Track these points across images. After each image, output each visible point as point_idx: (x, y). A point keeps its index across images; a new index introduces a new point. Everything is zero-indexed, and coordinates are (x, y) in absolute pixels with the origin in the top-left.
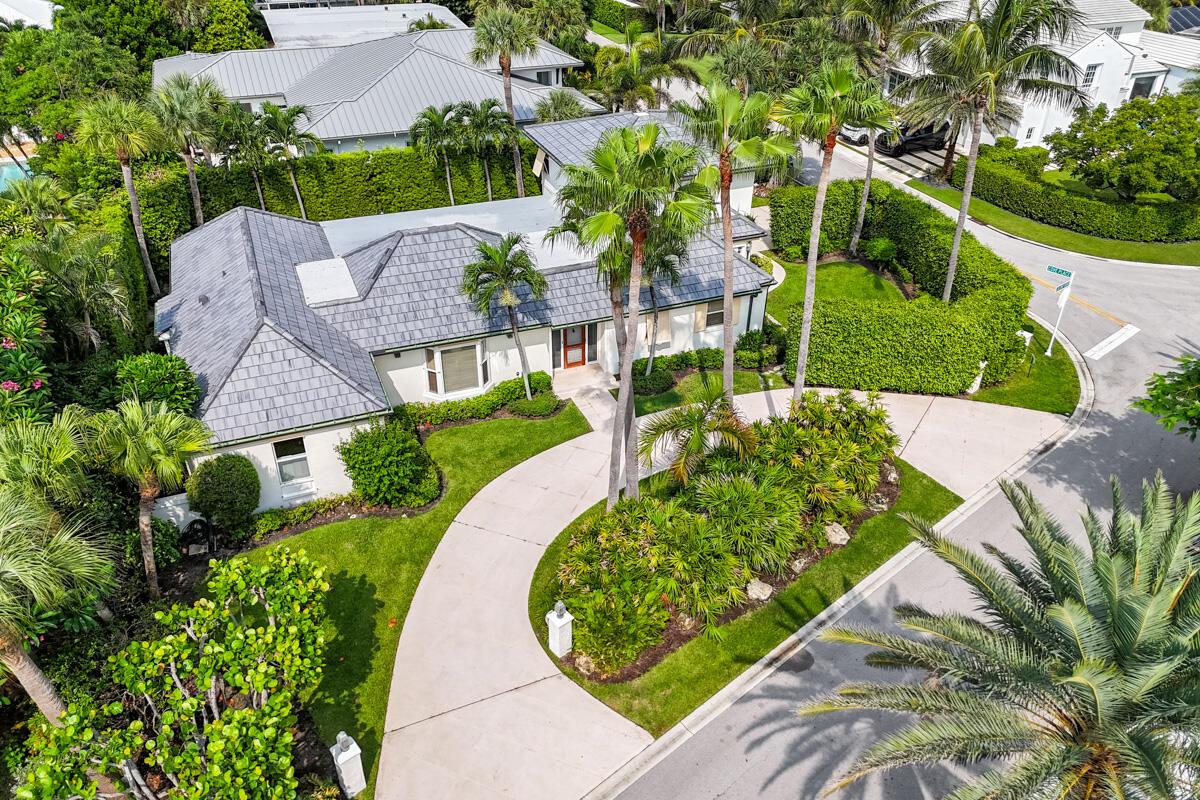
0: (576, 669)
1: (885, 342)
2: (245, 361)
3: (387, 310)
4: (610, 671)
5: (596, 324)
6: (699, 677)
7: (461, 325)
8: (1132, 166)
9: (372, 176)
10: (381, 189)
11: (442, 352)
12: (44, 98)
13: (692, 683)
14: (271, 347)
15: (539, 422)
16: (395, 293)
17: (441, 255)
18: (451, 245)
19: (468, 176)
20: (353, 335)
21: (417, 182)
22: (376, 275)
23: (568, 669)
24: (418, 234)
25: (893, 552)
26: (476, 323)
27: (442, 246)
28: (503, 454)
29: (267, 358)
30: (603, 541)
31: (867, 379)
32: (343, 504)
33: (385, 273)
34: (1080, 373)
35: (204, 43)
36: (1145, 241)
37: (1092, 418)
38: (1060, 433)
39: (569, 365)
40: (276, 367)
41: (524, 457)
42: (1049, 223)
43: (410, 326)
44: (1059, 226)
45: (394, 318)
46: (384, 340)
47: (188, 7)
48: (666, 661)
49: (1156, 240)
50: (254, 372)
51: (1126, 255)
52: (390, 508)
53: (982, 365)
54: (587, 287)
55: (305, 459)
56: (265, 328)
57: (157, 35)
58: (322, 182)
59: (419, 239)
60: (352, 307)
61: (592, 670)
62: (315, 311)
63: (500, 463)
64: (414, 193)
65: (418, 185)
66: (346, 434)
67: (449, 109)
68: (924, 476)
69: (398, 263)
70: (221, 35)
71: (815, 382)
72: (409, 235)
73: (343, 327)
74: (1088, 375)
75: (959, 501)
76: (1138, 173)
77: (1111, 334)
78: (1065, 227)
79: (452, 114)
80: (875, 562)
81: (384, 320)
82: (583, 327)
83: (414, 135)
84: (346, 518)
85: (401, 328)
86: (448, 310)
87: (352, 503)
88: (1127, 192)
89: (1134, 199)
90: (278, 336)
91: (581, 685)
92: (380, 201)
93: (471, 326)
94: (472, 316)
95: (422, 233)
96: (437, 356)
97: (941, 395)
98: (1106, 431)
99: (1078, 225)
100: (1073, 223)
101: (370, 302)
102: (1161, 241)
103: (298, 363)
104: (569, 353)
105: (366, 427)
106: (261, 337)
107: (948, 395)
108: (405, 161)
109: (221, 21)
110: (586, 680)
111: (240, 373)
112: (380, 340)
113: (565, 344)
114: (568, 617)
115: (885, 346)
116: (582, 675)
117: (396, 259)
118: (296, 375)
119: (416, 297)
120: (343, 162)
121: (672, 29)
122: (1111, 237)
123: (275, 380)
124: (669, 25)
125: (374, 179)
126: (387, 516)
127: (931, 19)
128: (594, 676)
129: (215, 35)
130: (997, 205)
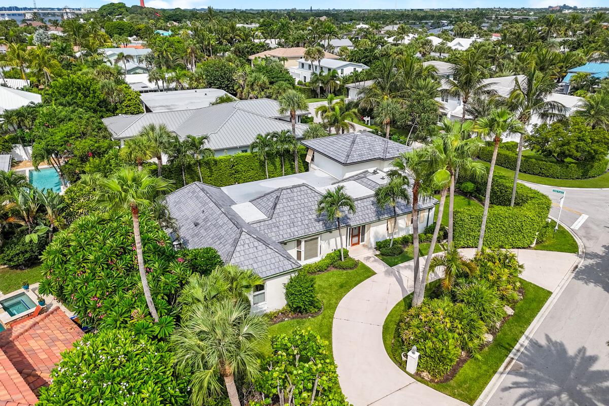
0: (423, 378)
1: (497, 225)
2: (238, 248)
3: (281, 223)
4: (439, 378)
5: (365, 225)
6: (478, 378)
7: (313, 228)
8: (566, 147)
9: (233, 166)
10: (237, 172)
11: (305, 241)
12: (73, 137)
13: (476, 380)
14: (247, 241)
15: (350, 271)
16: (283, 215)
17: (299, 198)
18: (303, 193)
19: (274, 164)
20: (270, 235)
21: (252, 168)
22: (274, 207)
23: (419, 378)
24: (288, 189)
25: (534, 317)
26: (320, 227)
27: (299, 193)
28: (341, 286)
29: (246, 246)
30: (423, 318)
31: (489, 243)
32: (280, 314)
33: (278, 207)
34: (573, 236)
35: (121, 110)
36: (573, 179)
37: (587, 255)
38: (577, 261)
39: (353, 245)
40: (251, 250)
41: (351, 287)
42: (529, 174)
43: (292, 229)
44: (533, 174)
45: (285, 226)
46: (283, 236)
47: (115, 94)
48: (461, 371)
49: (577, 178)
50: (242, 253)
51: (568, 185)
52: (302, 315)
53: (537, 234)
54: (362, 208)
55: (264, 293)
56: (243, 233)
57: (101, 107)
58: (211, 171)
59: (289, 190)
60: (267, 223)
61: (430, 378)
62: (251, 225)
63: (342, 290)
64: (251, 173)
65: (253, 169)
66: (286, 279)
67: (268, 134)
68: (531, 283)
69: (282, 202)
70: (130, 106)
71: (466, 246)
72: (284, 189)
73: (264, 232)
74: (577, 236)
75: (550, 293)
76: (568, 150)
77: (577, 219)
78: (537, 175)
79: (269, 137)
80: (528, 322)
81: (281, 227)
82: (359, 227)
83: (253, 146)
84: (283, 320)
85: (289, 231)
86: (307, 222)
87: (284, 313)
88: (561, 158)
89: (563, 161)
90: (249, 237)
91: (428, 385)
92: (236, 177)
93: (318, 228)
94: (317, 224)
95: (289, 188)
96: (303, 243)
97: (521, 248)
98: (599, 260)
99: (542, 174)
100: (540, 173)
101: (274, 220)
102: (579, 178)
103: (260, 248)
104: (353, 239)
105: (293, 275)
106: (243, 237)
107: (524, 248)
108: (248, 159)
109: (129, 100)
110: (429, 383)
111: (236, 254)
112: (281, 237)
113: (352, 235)
114: (417, 354)
115: (497, 227)
116: (426, 380)
117: (281, 200)
118: (260, 253)
119: (292, 216)
120: (221, 160)
121: (323, 97)
122: (558, 178)
123: (251, 256)
124: (321, 95)
125: (234, 168)
126: (302, 318)
127: (485, 89)
128: (432, 381)
129: (126, 106)
130: (502, 166)
